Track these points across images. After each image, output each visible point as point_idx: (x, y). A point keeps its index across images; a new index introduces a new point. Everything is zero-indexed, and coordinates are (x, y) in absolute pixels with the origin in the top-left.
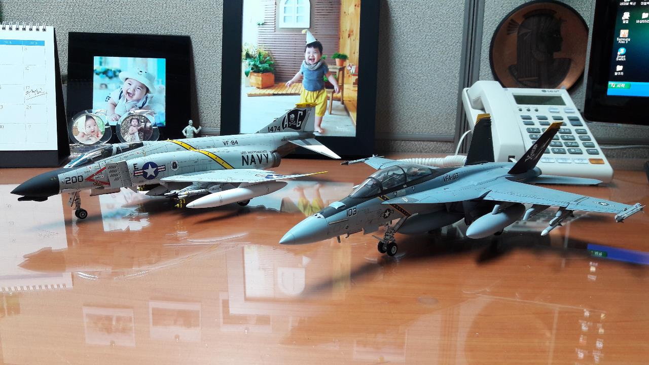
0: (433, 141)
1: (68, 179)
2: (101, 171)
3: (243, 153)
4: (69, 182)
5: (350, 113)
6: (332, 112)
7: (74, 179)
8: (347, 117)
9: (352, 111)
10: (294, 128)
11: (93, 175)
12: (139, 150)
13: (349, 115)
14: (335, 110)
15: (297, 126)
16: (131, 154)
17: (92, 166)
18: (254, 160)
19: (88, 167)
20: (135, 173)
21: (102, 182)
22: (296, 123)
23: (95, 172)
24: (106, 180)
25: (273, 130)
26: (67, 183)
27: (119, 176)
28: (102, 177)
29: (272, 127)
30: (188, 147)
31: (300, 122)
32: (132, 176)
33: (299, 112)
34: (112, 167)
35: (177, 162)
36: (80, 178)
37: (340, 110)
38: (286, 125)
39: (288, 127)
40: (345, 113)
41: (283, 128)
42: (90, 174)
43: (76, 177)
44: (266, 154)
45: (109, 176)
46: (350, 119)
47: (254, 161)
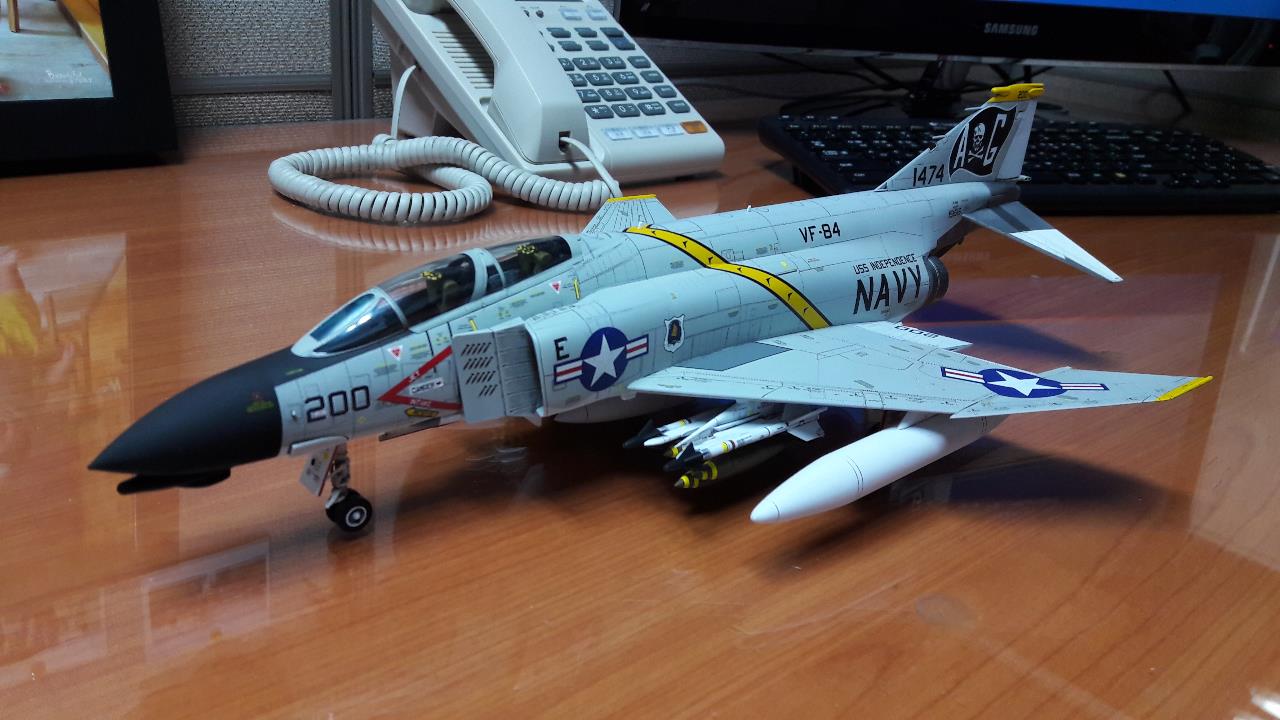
0: (284, 93)
1: (317, 403)
2: (432, 365)
3: (861, 269)
4: (316, 414)
5: (81, 26)
6: (22, 25)
7: (338, 401)
8: (76, 39)
9: (89, 21)
10: (978, 169)
11: (406, 382)
12: (558, 275)
13: (79, 33)
14: (28, 16)
15: (987, 162)
16: (533, 291)
17: (402, 344)
18: (887, 290)
19: (389, 348)
20: (556, 375)
21: (435, 404)
22: (984, 152)
23: (415, 368)
24: (448, 396)
25: (924, 179)
26: (310, 420)
27: (494, 381)
28: (437, 385)
29: (924, 171)
30: (704, 255)
31: (994, 150)
32: (546, 383)
33: (1000, 117)
34: (475, 349)
35: (681, 319)
36: (361, 395)
37: (48, 18)
38: (961, 158)
39: (964, 167)
40: (65, 27)
41: (952, 171)
42: (395, 379)
43: (343, 393)
44: (913, 266)
45: (464, 376)
46: (82, 46)
47: (886, 297)
